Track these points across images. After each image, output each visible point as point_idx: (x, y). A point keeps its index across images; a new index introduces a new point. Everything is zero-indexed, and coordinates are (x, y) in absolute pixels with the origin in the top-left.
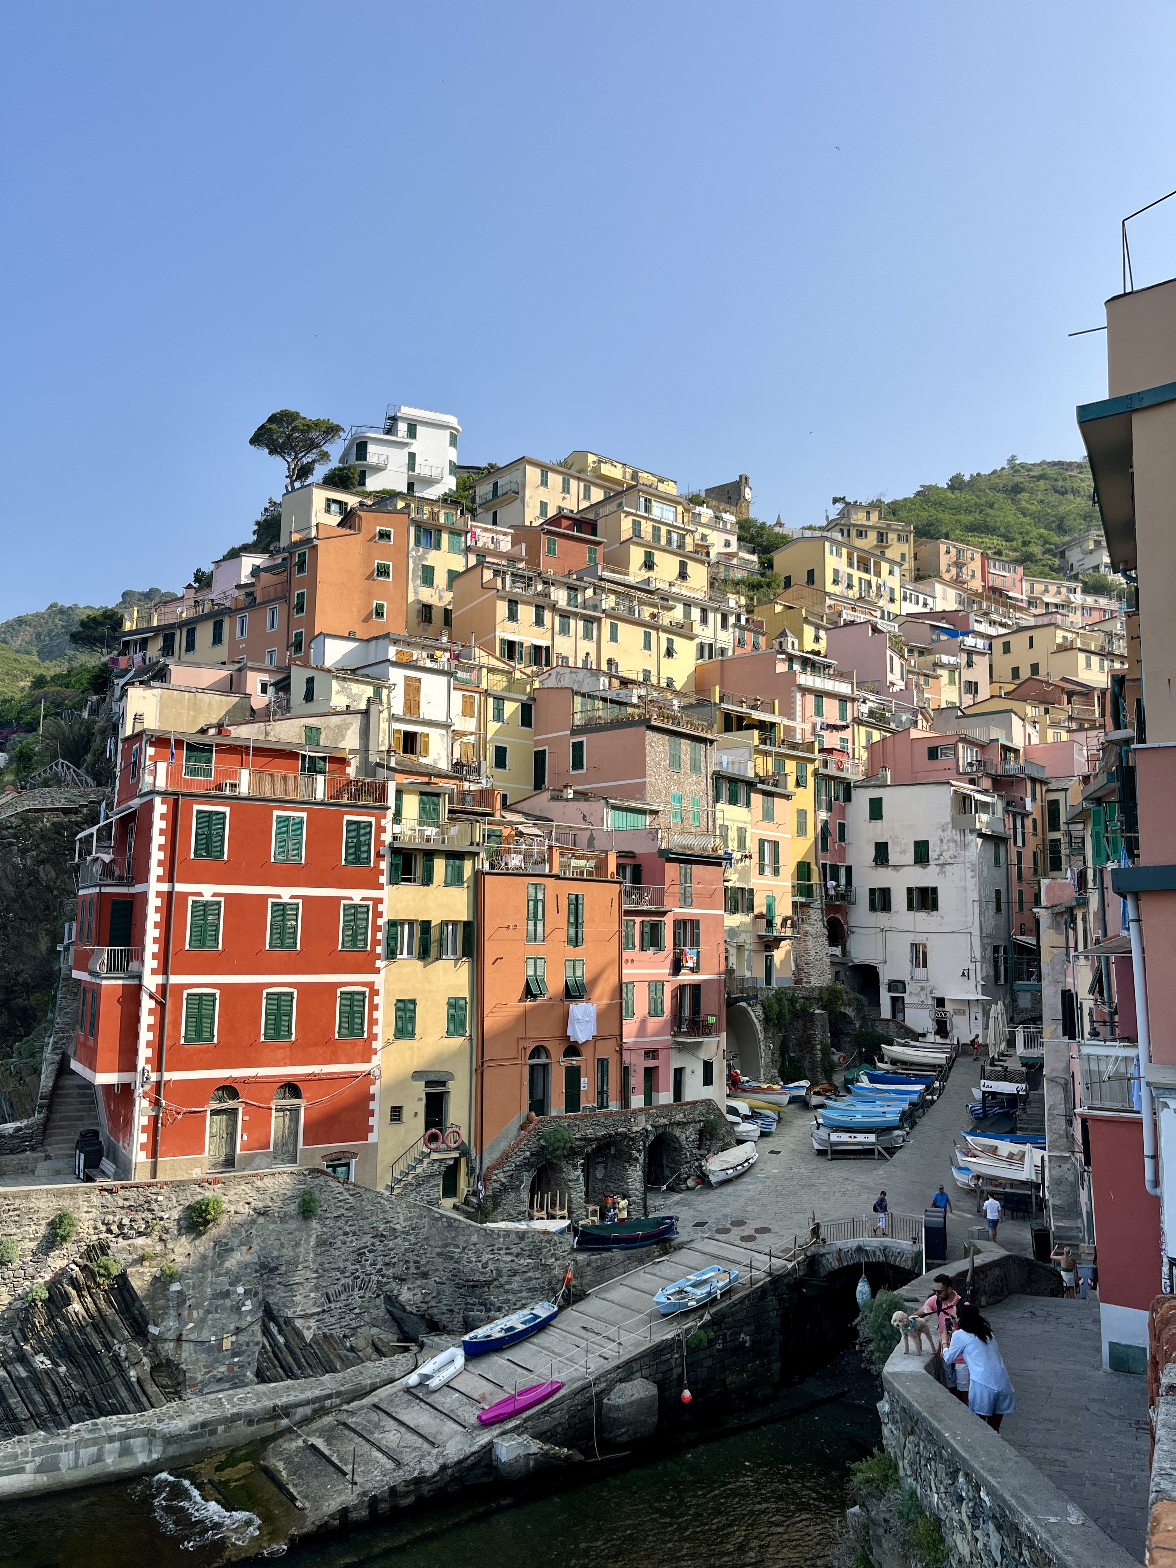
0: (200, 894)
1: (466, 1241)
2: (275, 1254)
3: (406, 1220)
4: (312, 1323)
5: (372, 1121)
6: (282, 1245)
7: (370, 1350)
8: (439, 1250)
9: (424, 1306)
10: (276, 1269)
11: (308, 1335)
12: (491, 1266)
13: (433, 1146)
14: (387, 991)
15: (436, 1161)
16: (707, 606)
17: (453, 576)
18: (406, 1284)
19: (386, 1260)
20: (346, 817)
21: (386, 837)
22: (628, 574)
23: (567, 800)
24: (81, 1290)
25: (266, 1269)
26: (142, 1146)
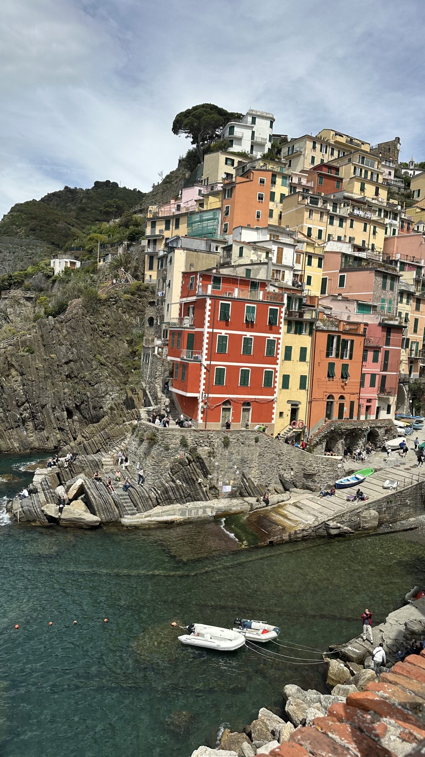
0: (221, 333)
1: (307, 459)
2: (246, 457)
4: (257, 480)
5: (273, 416)
6: (248, 454)
7: (274, 491)
8: (298, 461)
9: (292, 480)
10: (247, 462)
11: (256, 484)
12: (316, 468)
13: (294, 426)
14: (280, 371)
15: (294, 432)
16: (388, 210)
17: (282, 196)
18: (286, 472)
19: (280, 463)
20: (270, 307)
21: (283, 315)
22: (352, 193)
23: (339, 300)
24: (190, 461)
25: (243, 461)
26: (202, 418)
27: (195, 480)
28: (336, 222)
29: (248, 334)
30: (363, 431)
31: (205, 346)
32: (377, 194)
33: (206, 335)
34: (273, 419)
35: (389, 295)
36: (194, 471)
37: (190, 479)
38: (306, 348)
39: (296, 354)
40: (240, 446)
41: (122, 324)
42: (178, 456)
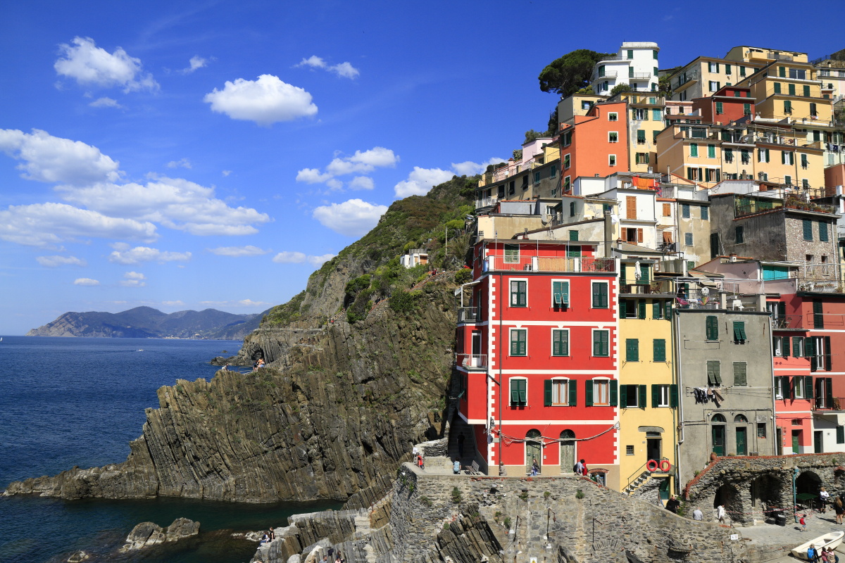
0: (515, 326)
1: (674, 526)
2: (563, 521)
3: (637, 510)
4: (585, 560)
5: (615, 453)
6: (566, 517)
8: (658, 529)
9: (650, 560)
10: (564, 529)
12: (690, 542)
13: (653, 469)
14: (620, 379)
15: (655, 478)
16: (832, 130)
17: (657, 134)
18: (639, 546)
19: (626, 531)
20: (592, 281)
21: (617, 291)
22: (772, 117)
23: (733, 263)
24: (465, 527)
25: (559, 528)
26: (493, 458)
27: (475, 557)
28: (737, 155)
29: (561, 325)
30: (784, 474)
31: (491, 347)
32: (814, 112)
33: (491, 331)
34: (615, 457)
35: (818, 248)
36: (475, 543)
37: (467, 556)
38: (664, 340)
39: (646, 350)
40: (551, 503)
41: (444, 325)
42: (449, 520)
